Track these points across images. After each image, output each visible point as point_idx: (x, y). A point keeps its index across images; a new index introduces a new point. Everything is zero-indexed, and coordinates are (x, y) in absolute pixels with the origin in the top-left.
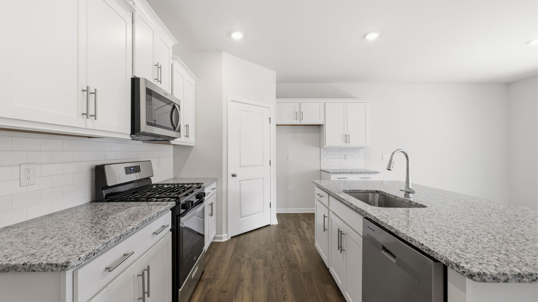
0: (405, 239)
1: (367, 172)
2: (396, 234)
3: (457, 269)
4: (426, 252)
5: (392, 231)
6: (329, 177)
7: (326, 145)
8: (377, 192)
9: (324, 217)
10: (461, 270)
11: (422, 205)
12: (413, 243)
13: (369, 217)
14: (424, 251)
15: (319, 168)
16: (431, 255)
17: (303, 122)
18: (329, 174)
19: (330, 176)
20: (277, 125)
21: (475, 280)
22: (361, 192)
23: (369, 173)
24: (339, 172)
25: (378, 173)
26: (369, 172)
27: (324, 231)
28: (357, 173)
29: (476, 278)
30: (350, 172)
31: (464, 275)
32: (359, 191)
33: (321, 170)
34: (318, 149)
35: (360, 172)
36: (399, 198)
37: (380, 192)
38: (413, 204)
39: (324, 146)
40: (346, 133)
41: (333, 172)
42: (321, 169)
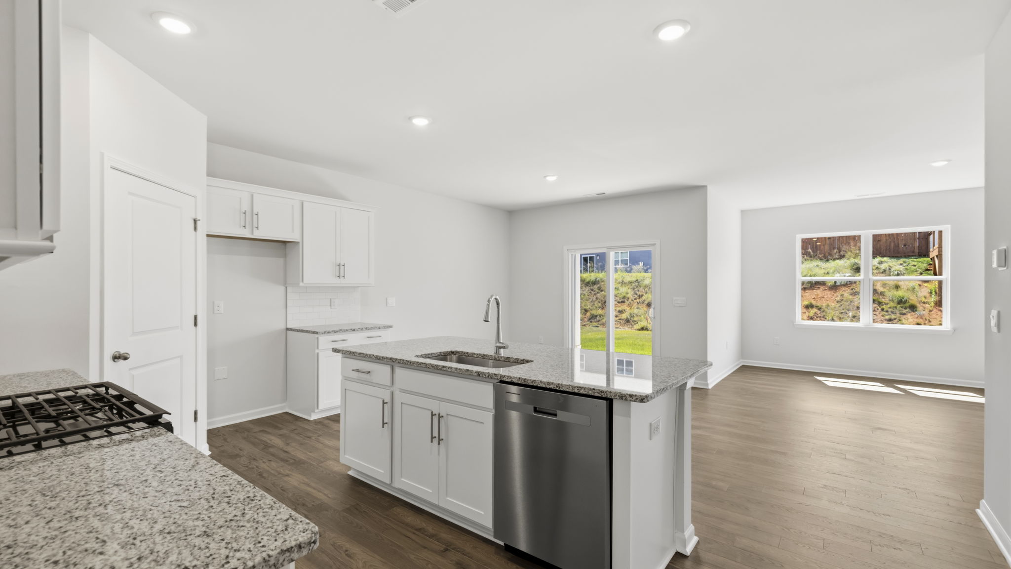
0: (570, 391)
1: (376, 327)
2: (558, 389)
3: (631, 399)
4: (599, 395)
5: (551, 386)
6: (316, 340)
7: (305, 281)
8: (452, 353)
9: (384, 403)
10: (634, 398)
11: (524, 360)
12: (582, 392)
13: (509, 380)
14: (596, 394)
15: (283, 327)
16: (604, 396)
17: (257, 235)
18: (316, 336)
19: (318, 338)
20: (208, 236)
21: (644, 402)
22: (434, 355)
23: (379, 328)
24: (333, 331)
25: (391, 327)
26: (378, 326)
27: (383, 427)
28: (362, 329)
29: (645, 400)
30: (351, 329)
31: (637, 401)
32: (432, 354)
33: (287, 329)
34: (282, 288)
35: (366, 328)
36: (491, 356)
37: (457, 352)
38: (512, 360)
39: (299, 284)
40: (338, 262)
41: (323, 330)
42: (288, 327)
